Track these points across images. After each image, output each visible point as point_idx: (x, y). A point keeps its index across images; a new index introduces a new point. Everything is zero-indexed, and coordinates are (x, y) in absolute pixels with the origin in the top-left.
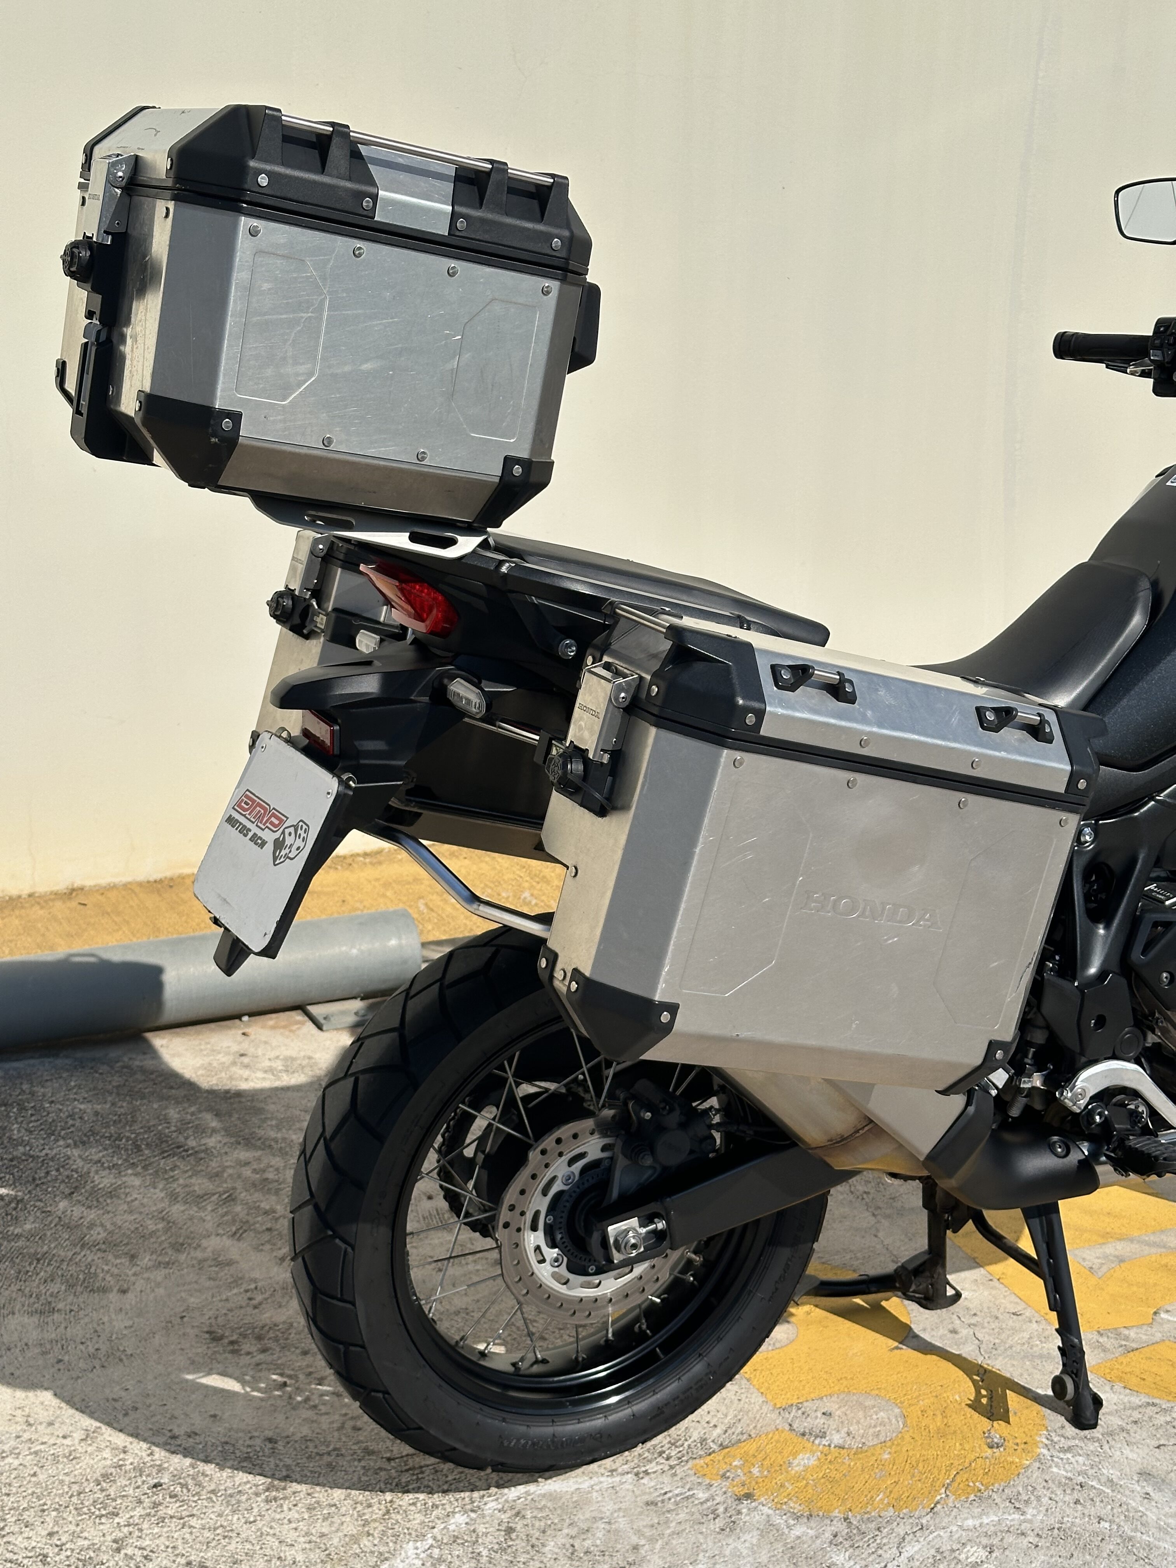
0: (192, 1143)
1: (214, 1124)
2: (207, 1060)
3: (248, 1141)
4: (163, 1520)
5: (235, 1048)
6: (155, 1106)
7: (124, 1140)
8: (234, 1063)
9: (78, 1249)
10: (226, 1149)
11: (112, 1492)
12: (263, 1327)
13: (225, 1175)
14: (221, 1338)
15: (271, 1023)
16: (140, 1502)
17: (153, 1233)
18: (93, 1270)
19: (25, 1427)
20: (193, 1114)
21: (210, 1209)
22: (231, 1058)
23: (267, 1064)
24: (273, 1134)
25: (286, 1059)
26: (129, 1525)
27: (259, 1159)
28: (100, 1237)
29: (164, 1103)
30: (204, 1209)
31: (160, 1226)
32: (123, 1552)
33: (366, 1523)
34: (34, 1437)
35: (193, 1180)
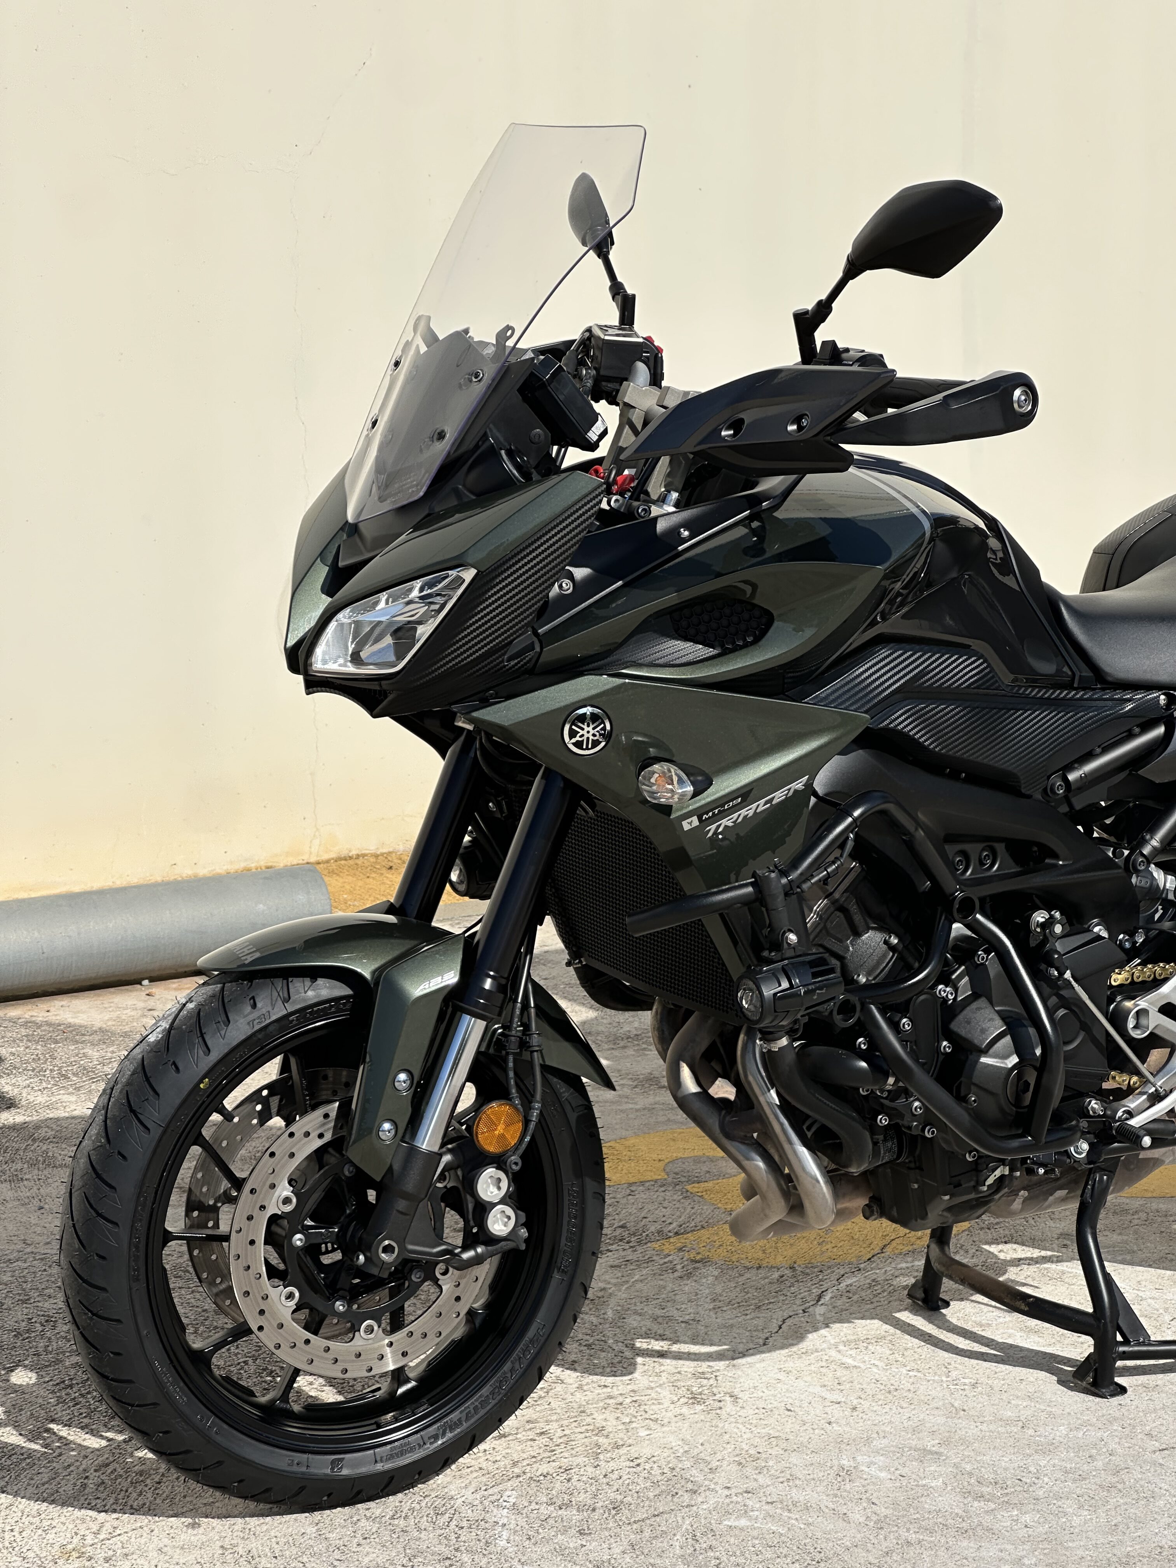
2: (114, 1015)
5: (141, 1005)
6: (73, 1047)
7: (48, 1072)
8: (144, 1016)
9: (30, 1142)
15: (174, 986)
18: (50, 1154)
19: (24, 1245)
20: (113, 1052)
22: (140, 1012)
28: (48, 1135)
29: (80, 1046)
34: (35, 1251)
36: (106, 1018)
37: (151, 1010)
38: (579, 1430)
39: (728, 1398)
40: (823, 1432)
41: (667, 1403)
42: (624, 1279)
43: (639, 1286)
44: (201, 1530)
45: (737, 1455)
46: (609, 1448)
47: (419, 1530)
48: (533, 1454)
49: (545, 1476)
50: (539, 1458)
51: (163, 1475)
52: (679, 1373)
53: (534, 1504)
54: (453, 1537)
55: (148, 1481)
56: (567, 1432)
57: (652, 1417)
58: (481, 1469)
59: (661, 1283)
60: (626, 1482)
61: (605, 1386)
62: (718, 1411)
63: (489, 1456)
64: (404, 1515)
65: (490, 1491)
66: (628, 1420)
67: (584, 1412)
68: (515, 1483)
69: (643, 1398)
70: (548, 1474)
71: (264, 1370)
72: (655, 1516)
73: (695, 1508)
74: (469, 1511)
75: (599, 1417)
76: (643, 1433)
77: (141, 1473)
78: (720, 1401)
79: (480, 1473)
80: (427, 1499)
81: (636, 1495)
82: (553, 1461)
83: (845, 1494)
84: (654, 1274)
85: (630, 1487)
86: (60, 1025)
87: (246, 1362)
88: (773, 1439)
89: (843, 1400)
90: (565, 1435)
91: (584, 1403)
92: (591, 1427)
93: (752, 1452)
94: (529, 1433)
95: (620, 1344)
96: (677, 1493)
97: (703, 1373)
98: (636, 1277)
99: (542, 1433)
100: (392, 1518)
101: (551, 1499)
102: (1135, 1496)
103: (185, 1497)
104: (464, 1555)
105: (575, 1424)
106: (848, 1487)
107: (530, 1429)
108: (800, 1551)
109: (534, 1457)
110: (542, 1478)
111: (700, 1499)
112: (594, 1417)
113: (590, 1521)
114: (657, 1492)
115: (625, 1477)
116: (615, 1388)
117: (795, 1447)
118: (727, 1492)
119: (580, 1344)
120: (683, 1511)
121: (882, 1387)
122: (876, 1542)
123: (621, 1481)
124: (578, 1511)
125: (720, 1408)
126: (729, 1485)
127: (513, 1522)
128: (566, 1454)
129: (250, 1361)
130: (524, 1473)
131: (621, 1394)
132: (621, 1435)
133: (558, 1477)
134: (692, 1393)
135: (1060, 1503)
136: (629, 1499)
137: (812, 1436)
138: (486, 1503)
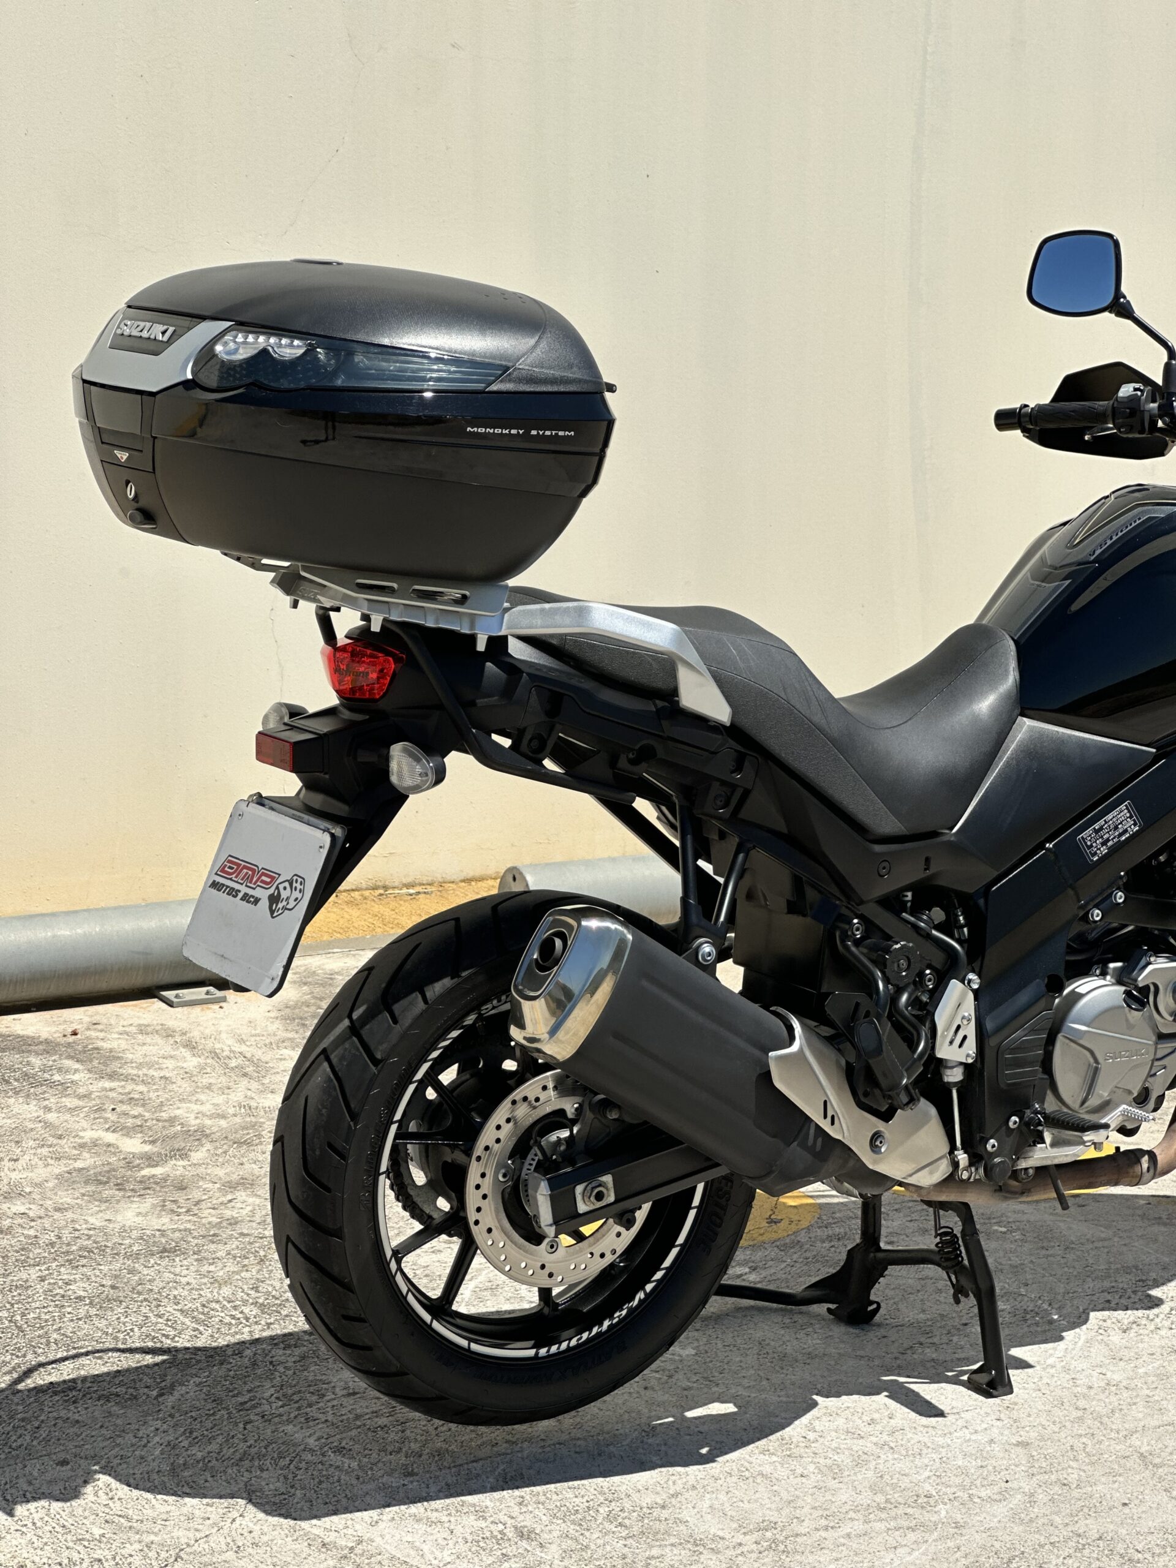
0: (57, 1077)
1: (77, 1066)
2: (62, 1027)
3: (112, 1076)
4: (77, 1267)
5: (86, 1019)
6: (18, 1056)
8: (88, 1029)
10: (90, 1081)
11: (31, 1255)
12: (143, 1176)
13: (93, 1096)
14: (107, 1183)
16: (55, 1259)
17: (32, 1130)
20: (54, 1061)
21: (82, 1115)
23: (121, 1029)
24: (135, 1072)
25: (140, 1025)
26: (48, 1270)
27: (123, 1087)
29: (25, 1055)
30: (78, 1115)
31: (40, 1125)
32: (46, 1282)
33: (245, 1266)
35: (64, 1099)
36: (54, 1029)
37: (95, 1024)
44: (69, 1467)
47: (262, 1470)
48: (375, 1409)
51: (42, 1421)
54: (290, 1476)
55: (29, 1427)
58: (326, 1421)
64: (250, 1458)
65: (330, 1440)
68: (354, 1433)
70: (385, 1426)
71: (147, 1336)
72: (473, 1461)
74: (309, 1455)
77: (23, 1420)
79: (325, 1425)
80: (274, 1445)
83: (646, 1446)
85: (456, 1438)
86: (9, 1036)
87: (132, 1330)
100: (241, 1460)
102: (904, 1453)
103: (59, 1440)
104: (298, 1492)
106: (650, 1441)
108: (596, 1492)
113: (415, 1466)
114: (479, 1443)
120: (499, 1458)
121: (700, 1359)
122: (665, 1486)
123: (449, 1433)
124: (406, 1457)
127: (346, 1465)
129: (136, 1329)
130: (364, 1425)
135: (836, 1457)
138: (326, 1449)
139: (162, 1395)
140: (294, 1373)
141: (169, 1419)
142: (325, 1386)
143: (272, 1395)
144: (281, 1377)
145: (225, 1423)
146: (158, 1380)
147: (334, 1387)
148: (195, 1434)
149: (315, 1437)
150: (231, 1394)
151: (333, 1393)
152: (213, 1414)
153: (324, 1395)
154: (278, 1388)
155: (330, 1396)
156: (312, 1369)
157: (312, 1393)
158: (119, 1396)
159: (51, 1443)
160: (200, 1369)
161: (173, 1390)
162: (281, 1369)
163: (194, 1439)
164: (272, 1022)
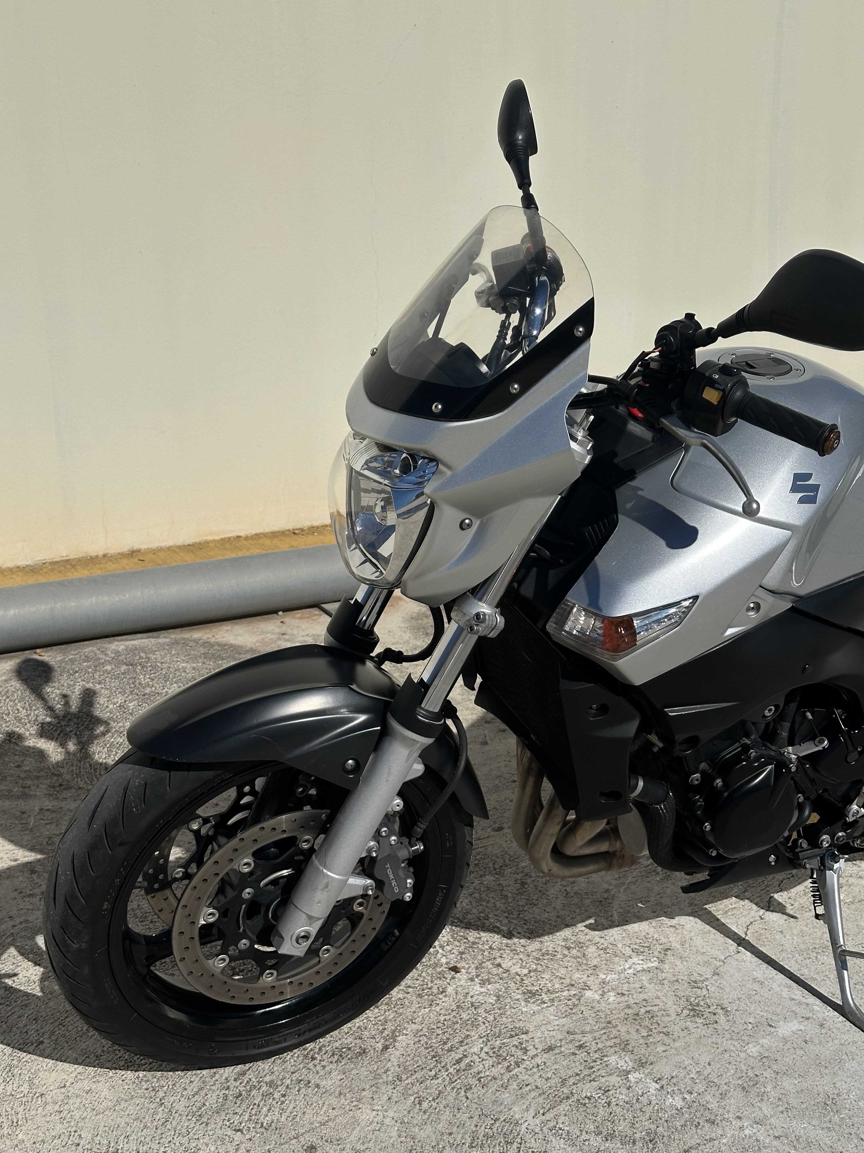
2: (261, 637)
5: (277, 630)
8: (279, 639)
15: (298, 615)
22: (276, 636)
36: (255, 640)
37: (283, 634)
38: (609, 1043)
39: (720, 1011)
40: (802, 1052)
41: (673, 1016)
42: (621, 881)
43: (633, 887)
45: (740, 1078)
46: (636, 1067)
48: (577, 1071)
49: (589, 1099)
50: (583, 1075)
52: (677, 981)
53: (584, 1133)
56: (600, 1046)
57: (665, 1030)
58: (537, 1087)
59: (649, 885)
60: (656, 1108)
61: (623, 994)
62: (715, 1025)
63: (541, 1073)
66: (646, 1034)
67: (609, 1023)
69: (655, 1009)
70: (591, 1096)
73: (716, 1142)
75: (623, 1029)
76: (661, 1049)
78: (715, 1014)
81: (665, 1124)
82: (594, 1080)
84: (642, 876)
86: (225, 645)
88: (764, 1060)
89: (811, 1015)
90: (599, 1049)
91: (609, 1013)
92: (617, 1041)
93: (751, 1074)
94: (571, 1046)
95: (627, 948)
96: (699, 1123)
97: (695, 982)
98: (630, 879)
99: (580, 1047)
101: (598, 1127)
105: (604, 1037)
107: (571, 1041)
109: (577, 1075)
110: (587, 1101)
111: (720, 1132)
112: (619, 1028)
115: (653, 1103)
116: (630, 996)
117: (784, 1068)
118: (739, 1123)
119: (598, 948)
120: (707, 1146)
123: (651, 1107)
125: (716, 1022)
126: (739, 1114)
128: (603, 1072)
130: (572, 1093)
131: (636, 1003)
132: (643, 1051)
133: (600, 1101)
134: (691, 1005)
136: (660, 1129)
137: (795, 1056)
139: (386, 1048)
140: (495, 1019)
141: (398, 1082)
142: (524, 1036)
143: (482, 1049)
144: (484, 1023)
145: (449, 1089)
146: (381, 1028)
147: (533, 1038)
148: (425, 1105)
149: (532, 1112)
150: (446, 1047)
151: (534, 1046)
152: (435, 1077)
153: (525, 1051)
154: (485, 1039)
155: (532, 1052)
156: (508, 1013)
157: (517, 1047)
158: (349, 1049)
159: (298, 1119)
160: (415, 1012)
161: (395, 1041)
162: (481, 1010)
163: (425, 1112)
164: (404, 632)
